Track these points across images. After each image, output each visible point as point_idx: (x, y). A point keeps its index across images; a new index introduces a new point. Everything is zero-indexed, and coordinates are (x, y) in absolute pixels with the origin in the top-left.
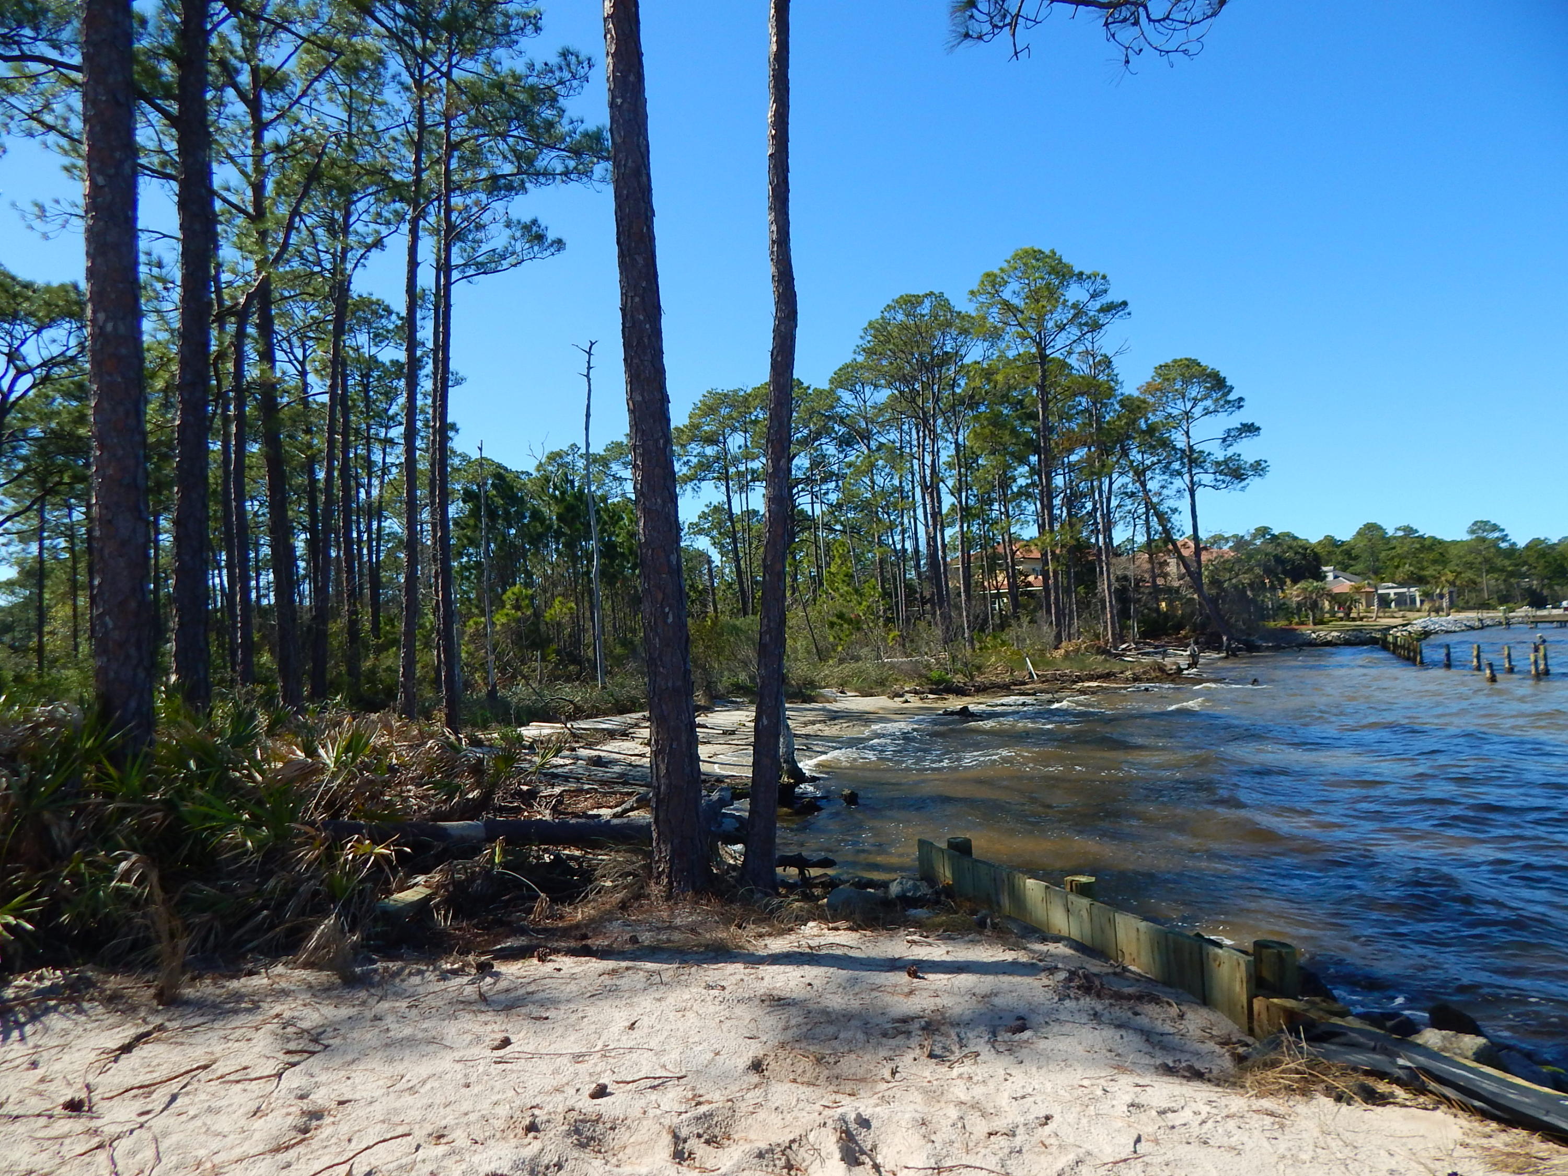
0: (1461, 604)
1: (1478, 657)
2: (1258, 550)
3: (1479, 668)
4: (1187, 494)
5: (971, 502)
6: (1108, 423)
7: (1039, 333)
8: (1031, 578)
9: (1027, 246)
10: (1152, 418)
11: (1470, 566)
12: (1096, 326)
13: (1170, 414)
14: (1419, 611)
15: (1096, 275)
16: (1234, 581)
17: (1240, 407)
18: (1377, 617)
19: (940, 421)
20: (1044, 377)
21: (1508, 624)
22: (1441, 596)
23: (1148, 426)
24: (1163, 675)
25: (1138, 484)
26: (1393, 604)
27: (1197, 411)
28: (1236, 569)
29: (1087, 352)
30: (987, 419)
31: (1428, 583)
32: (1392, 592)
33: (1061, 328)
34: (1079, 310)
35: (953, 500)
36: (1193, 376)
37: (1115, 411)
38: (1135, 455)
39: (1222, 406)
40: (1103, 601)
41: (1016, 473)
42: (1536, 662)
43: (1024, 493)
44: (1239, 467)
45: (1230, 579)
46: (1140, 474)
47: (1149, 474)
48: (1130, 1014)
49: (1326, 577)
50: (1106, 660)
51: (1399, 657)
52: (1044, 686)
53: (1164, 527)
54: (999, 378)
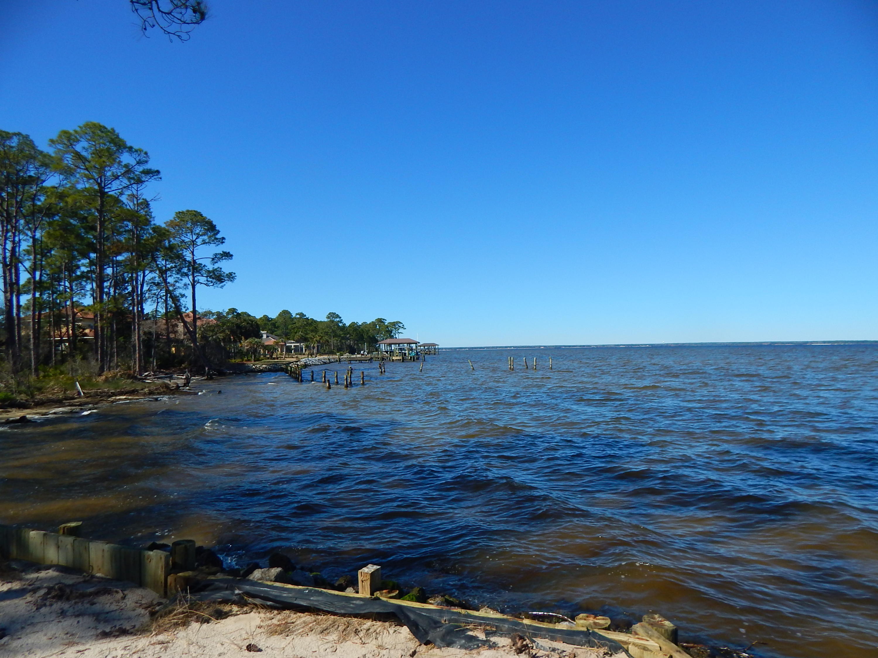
0: (322, 351)
1: (325, 377)
2: (229, 321)
3: (325, 382)
4: (190, 287)
5: (45, 278)
6: (144, 240)
7: (101, 177)
8: (87, 331)
9: (95, 121)
10: (173, 241)
11: (326, 333)
12: (139, 181)
13: (183, 241)
14: (304, 354)
15: (141, 151)
16: (214, 337)
17: (223, 243)
18: (285, 357)
19: (22, 222)
20: (102, 205)
21: (340, 361)
22: (314, 348)
23: (170, 245)
24: (168, 390)
25: (161, 279)
26: (293, 351)
27: (199, 241)
28: (216, 330)
29: (133, 195)
30: (59, 225)
31: (308, 341)
32: (293, 345)
33: (117, 178)
34: (129, 170)
35: (29, 276)
36: (197, 221)
37: (150, 234)
38: (161, 262)
39: (213, 241)
40: (134, 346)
41: (80, 263)
42: (347, 379)
43: (85, 276)
44: (221, 275)
45: (212, 336)
46: (163, 272)
47: (169, 273)
48: (88, 605)
49: (262, 336)
50: (132, 382)
51: (293, 377)
52: (89, 400)
53: (175, 304)
54: (69, 200)
